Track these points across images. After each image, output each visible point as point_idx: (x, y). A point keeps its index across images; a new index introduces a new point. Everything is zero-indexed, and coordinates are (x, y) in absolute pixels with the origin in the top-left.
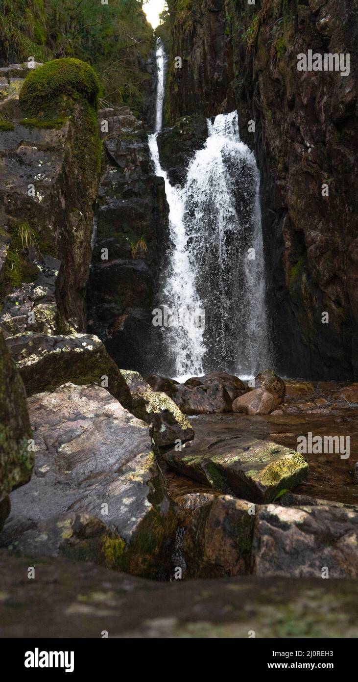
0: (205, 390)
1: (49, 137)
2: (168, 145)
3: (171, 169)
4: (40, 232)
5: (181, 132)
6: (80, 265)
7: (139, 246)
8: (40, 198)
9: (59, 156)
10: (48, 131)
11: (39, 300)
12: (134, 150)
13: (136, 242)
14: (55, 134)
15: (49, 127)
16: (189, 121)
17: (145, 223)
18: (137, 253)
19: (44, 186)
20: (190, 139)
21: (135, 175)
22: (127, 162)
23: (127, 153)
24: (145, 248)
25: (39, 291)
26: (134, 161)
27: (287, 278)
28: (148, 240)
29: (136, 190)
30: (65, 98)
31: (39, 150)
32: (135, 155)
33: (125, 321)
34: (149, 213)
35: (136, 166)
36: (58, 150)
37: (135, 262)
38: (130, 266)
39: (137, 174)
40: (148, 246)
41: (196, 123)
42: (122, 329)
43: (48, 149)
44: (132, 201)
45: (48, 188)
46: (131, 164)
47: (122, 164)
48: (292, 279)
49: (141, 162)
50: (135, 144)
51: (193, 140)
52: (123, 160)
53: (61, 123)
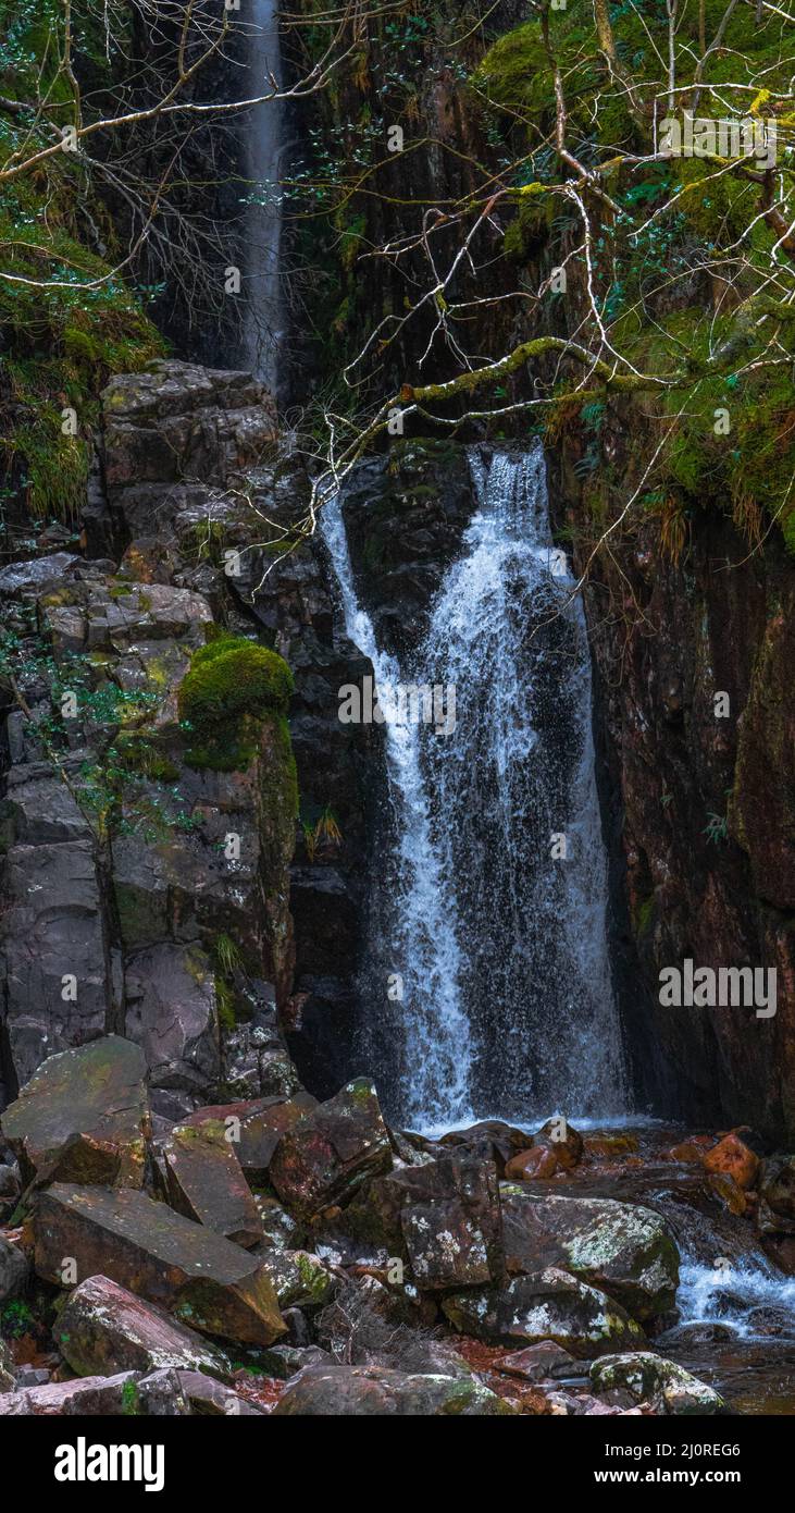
0: (469, 1151)
1: (232, 787)
2: (374, 537)
3: (382, 610)
4: (243, 946)
5: (405, 500)
6: (281, 974)
7: (322, 832)
8: (241, 899)
9: (252, 821)
10: (229, 777)
11: (264, 1047)
12: (297, 584)
13: (315, 822)
14: (239, 782)
15: (228, 770)
16: (424, 467)
17: (334, 776)
18: (318, 850)
19: (243, 881)
20: (428, 525)
21: (302, 651)
22: (281, 614)
23: (280, 590)
24: (335, 836)
25: (261, 1035)
26: (297, 613)
27: (634, 922)
28: (342, 816)
29: (309, 697)
30: (248, 719)
31: (221, 812)
32: (299, 597)
33: (302, 1010)
34: (343, 752)
35: (303, 626)
36: (248, 811)
37: (317, 872)
38: (310, 884)
39: (307, 649)
40: (343, 832)
41: (442, 471)
42: (298, 1026)
43: (234, 811)
44: (300, 726)
45: (248, 883)
46: (290, 619)
47: (270, 618)
48: (642, 928)
49: (314, 617)
50: (298, 567)
51: (437, 526)
52: (271, 607)
53: (246, 761)
